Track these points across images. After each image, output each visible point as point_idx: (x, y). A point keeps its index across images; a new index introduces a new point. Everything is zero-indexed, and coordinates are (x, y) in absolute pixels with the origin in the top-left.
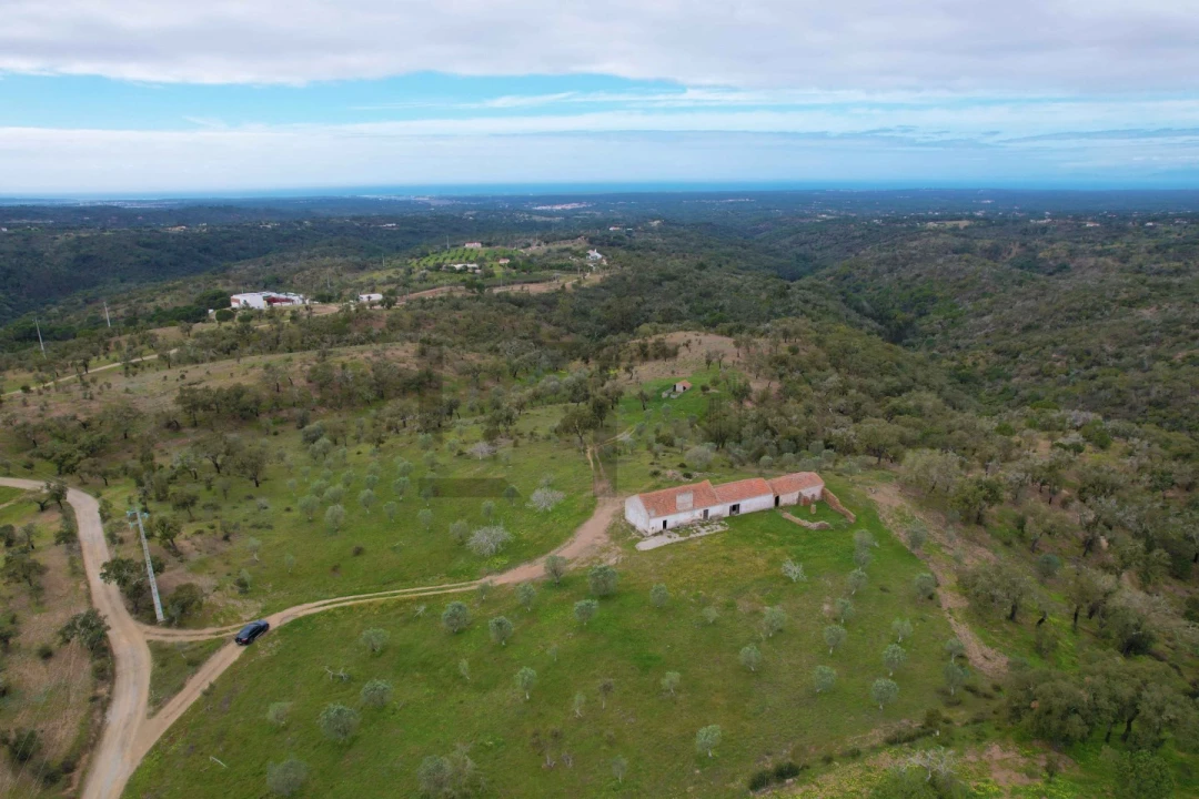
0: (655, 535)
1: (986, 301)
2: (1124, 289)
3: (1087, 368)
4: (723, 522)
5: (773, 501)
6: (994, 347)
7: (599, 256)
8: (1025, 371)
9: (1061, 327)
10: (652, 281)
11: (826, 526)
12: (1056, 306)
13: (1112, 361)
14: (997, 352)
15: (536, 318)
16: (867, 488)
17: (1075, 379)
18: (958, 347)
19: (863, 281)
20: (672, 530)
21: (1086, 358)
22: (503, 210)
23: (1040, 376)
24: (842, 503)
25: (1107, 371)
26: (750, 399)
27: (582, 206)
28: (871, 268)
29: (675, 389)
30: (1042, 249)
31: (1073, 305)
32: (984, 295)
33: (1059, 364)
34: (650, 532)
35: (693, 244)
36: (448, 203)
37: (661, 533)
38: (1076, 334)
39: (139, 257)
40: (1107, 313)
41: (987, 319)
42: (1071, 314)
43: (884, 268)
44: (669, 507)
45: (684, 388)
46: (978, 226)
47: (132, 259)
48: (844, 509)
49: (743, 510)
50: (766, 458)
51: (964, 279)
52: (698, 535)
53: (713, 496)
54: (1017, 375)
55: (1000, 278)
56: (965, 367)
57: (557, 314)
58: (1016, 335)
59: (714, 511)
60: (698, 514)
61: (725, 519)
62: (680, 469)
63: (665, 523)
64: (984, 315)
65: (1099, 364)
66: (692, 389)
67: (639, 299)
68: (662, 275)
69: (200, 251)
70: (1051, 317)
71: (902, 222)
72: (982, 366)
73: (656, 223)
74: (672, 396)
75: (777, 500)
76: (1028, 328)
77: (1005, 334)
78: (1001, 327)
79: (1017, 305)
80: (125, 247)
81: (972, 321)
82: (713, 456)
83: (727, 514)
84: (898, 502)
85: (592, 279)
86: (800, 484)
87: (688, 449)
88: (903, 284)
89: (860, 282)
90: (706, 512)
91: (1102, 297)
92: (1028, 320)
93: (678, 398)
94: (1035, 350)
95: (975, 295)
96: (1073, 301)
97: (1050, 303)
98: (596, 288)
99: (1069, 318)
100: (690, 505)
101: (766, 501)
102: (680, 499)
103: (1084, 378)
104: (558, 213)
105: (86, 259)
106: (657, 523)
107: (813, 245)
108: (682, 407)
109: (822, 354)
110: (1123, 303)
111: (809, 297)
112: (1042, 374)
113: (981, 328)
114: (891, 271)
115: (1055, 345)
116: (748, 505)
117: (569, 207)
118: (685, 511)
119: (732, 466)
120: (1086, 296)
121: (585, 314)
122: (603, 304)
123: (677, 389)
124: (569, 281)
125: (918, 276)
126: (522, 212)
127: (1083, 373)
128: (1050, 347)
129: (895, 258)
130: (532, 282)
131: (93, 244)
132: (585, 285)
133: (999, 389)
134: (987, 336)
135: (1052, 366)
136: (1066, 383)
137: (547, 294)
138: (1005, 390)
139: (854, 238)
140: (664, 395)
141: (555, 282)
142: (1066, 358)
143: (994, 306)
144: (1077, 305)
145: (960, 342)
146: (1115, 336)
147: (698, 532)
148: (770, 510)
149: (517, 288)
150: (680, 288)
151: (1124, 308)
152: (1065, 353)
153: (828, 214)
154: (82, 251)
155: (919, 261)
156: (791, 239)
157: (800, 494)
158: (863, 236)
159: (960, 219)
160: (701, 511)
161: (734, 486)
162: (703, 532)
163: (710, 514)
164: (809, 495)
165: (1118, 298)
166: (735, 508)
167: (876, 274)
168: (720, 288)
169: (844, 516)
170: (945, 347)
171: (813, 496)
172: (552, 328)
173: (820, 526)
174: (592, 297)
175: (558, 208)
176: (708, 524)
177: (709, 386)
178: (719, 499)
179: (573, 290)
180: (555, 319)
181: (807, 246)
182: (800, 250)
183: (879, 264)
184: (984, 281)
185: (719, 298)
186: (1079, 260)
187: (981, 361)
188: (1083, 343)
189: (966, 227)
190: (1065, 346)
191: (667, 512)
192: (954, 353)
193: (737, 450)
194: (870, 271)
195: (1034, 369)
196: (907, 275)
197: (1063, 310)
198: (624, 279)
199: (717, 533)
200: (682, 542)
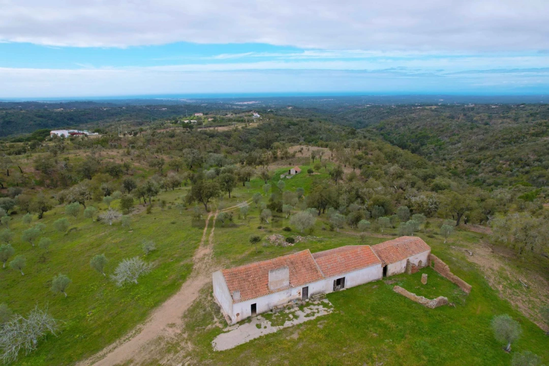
0: (241, 322)
1: (456, 138)
2: (532, 128)
3: (523, 167)
4: (326, 301)
5: (381, 270)
6: (466, 158)
7: (259, 116)
8: (487, 170)
9: (501, 147)
10: (285, 125)
11: (445, 302)
12: (496, 137)
13: (537, 164)
14: (467, 161)
15: (219, 142)
16: (464, 250)
17: (517, 173)
18: (445, 159)
19: (391, 130)
20: (262, 314)
21: (520, 162)
22: (220, 104)
23: (495, 172)
24: (451, 270)
25: (535, 168)
26: (342, 179)
27: (257, 102)
28: (394, 124)
29: (290, 173)
30: (475, 116)
31: (505, 136)
32: (454, 135)
33: (504, 166)
34: (235, 319)
35: (307, 115)
36: (195, 101)
37: (249, 319)
38: (511, 150)
39: (35, 122)
40: (525, 140)
41: (459, 145)
42: (505, 141)
43: (400, 124)
44: (260, 286)
45: (296, 172)
46: (441, 108)
47: (32, 123)
48: (455, 277)
49: (348, 284)
50: (363, 222)
51: (443, 127)
52: (296, 322)
53: (313, 269)
54: (482, 172)
55: (461, 127)
56: (450, 169)
57: (232, 141)
58: (476, 152)
59: (314, 288)
60: (296, 293)
61: (329, 296)
62: (285, 233)
63: (254, 307)
64: (455, 144)
65: (528, 165)
66: (301, 172)
67: (277, 134)
68: (290, 123)
69: (68, 120)
70: (494, 142)
71: (405, 107)
72: (460, 168)
73: (290, 108)
74: (287, 177)
75: (385, 270)
76: (481, 149)
77: (470, 152)
78: (467, 149)
79: (473, 138)
80: (29, 117)
81: (450, 146)
82: (315, 220)
83: (331, 290)
84: (496, 265)
85: (254, 125)
86: (407, 250)
87: (294, 214)
88: (411, 132)
89: (389, 131)
90: (306, 290)
91: (520, 132)
92: (482, 144)
93: (292, 178)
94: (490, 159)
95: (449, 135)
96: (504, 135)
97: (492, 136)
98: (254, 129)
99: (504, 143)
100: (286, 283)
101: (373, 272)
102: (273, 277)
103: (522, 172)
104: (245, 105)
105: (9, 123)
106: (244, 309)
107: (364, 117)
108: (293, 184)
109: (383, 156)
110: (533, 135)
111: (366, 135)
112: (496, 171)
113: (456, 149)
114: (404, 125)
115: (500, 156)
116: (353, 279)
117: (250, 103)
118: (279, 290)
119: (332, 229)
120: (511, 132)
121: (248, 141)
122: (257, 136)
123: (291, 172)
124: (240, 126)
125: (418, 127)
126: (228, 104)
127: (521, 170)
128: (498, 157)
129: (406, 119)
130: (220, 126)
131: (13, 116)
132: (249, 127)
133: (472, 180)
134: (460, 153)
135: (501, 167)
136: (512, 175)
137: (228, 131)
138: (476, 180)
139: (384, 113)
140: (282, 176)
141: (233, 126)
142: (508, 163)
143: (461, 139)
144: (508, 136)
145: (446, 156)
146: (535, 151)
147: (296, 317)
148: (377, 282)
149: (212, 129)
150: (299, 129)
151: (534, 137)
152: (507, 160)
153: (369, 104)
154: (6, 119)
155: (418, 120)
156: (354, 114)
157: (408, 262)
158: (388, 112)
159: (432, 105)
160: (300, 289)
161: (336, 254)
162: (302, 318)
163: (310, 292)
164: (416, 262)
165: (529, 132)
166: (340, 282)
167: (397, 127)
168: (320, 129)
169: (456, 285)
170: (437, 159)
171: (420, 262)
172: (228, 148)
173: (439, 302)
174: (252, 133)
175: (246, 103)
176: (308, 304)
177: (314, 170)
178: (321, 273)
179: (242, 130)
180: (229, 143)
181: (361, 117)
182: (358, 119)
183: (398, 122)
184: (453, 128)
185: (320, 134)
186: (493, 121)
187: (459, 166)
188: (516, 155)
189: (435, 109)
190: (507, 156)
191: (257, 293)
192: (444, 162)
193: (336, 215)
194: (394, 126)
195: (491, 169)
196: (413, 127)
197: (500, 139)
198: (270, 125)
199: (319, 319)
200: (274, 335)
